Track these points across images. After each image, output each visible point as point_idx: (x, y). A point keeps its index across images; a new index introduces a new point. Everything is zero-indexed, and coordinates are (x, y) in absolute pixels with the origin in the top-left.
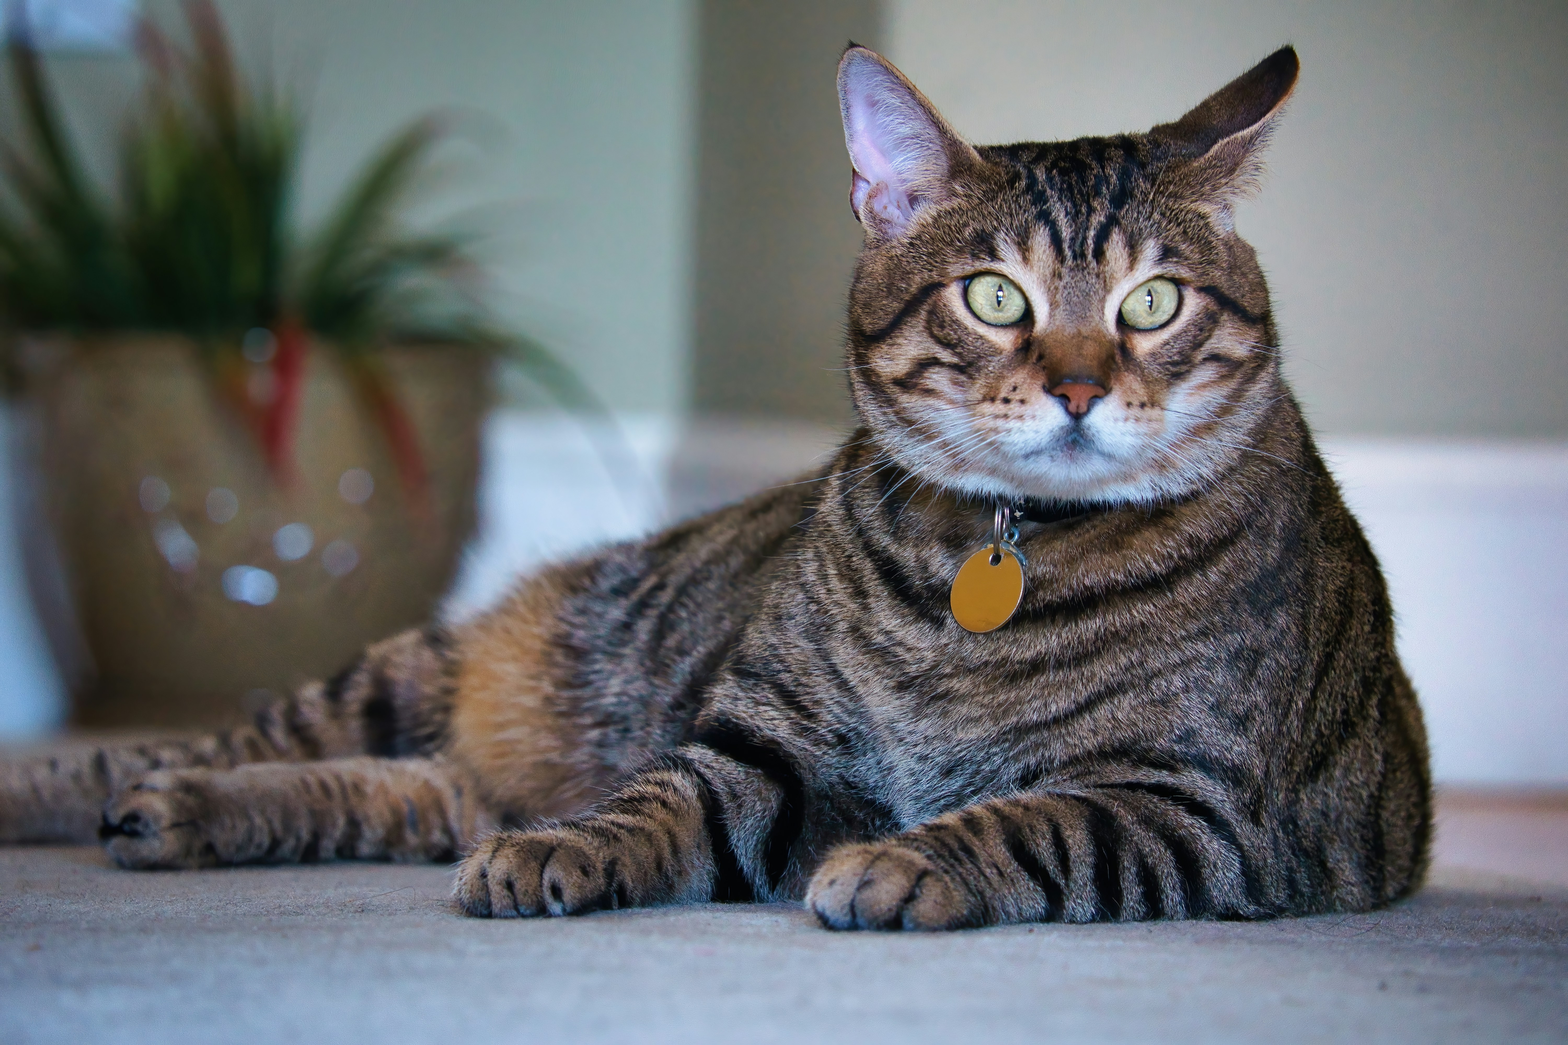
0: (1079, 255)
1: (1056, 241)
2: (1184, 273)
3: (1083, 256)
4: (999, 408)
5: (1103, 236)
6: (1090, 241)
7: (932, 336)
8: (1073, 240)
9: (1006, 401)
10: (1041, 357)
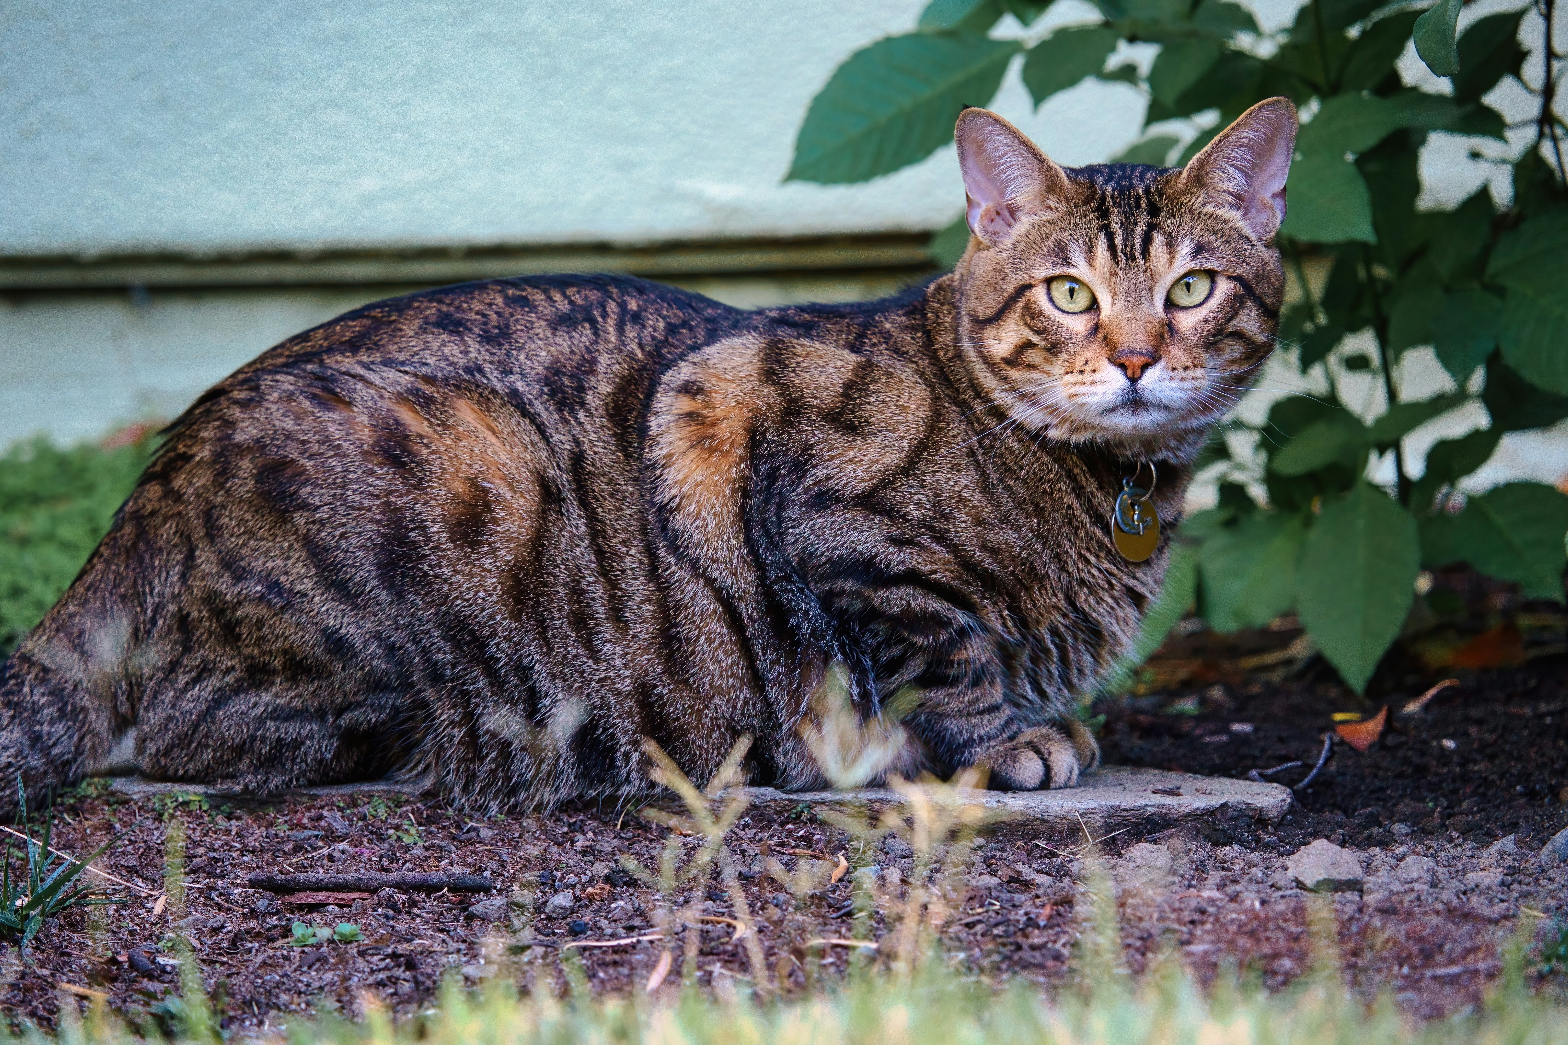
0: (1131, 257)
1: (1112, 247)
2: (1212, 265)
3: (1133, 257)
4: (1076, 377)
5: (1147, 240)
6: (1137, 246)
7: (1026, 324)
8: (1125, 246)
9: (1082, 372)
10: (1105, 338)
